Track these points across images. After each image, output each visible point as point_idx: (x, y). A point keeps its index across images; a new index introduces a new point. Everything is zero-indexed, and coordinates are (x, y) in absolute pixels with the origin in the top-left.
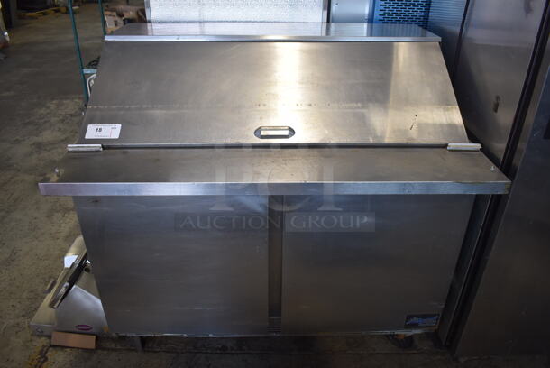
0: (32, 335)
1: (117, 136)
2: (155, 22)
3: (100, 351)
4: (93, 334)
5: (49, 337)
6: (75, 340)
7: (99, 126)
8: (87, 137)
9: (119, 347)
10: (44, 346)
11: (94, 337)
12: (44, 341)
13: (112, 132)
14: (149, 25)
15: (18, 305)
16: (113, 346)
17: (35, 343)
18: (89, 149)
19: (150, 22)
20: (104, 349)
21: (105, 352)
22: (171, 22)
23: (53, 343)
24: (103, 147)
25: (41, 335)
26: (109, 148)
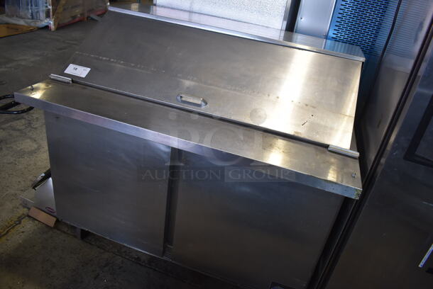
0: (21, 204)
1: (84, 76)
2: (159, 6)
3: (56, 230)
4: (55, 217)
5: (29, 209)
6: (43, 217)
7: (77, 66)
8: (65, 72)
9: (69, 232)
10: (23, 214)
11: (55, 219)
12: (26, 210)
13: (82, 72)
14: (154, 7)
15: (22, 183)
16: (66, 230)
17: (18, 210)
18: (64, 80)
19: (155, 5)
20: (59, 230)
21: (59, 232)
22: (169, 8)
23: (30, 214)
24: (72, 81)
25: (25, 206)
26: (77, 82)
